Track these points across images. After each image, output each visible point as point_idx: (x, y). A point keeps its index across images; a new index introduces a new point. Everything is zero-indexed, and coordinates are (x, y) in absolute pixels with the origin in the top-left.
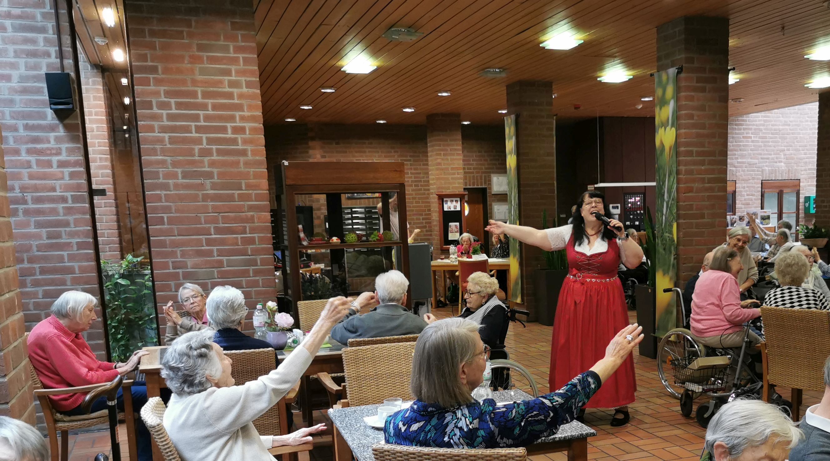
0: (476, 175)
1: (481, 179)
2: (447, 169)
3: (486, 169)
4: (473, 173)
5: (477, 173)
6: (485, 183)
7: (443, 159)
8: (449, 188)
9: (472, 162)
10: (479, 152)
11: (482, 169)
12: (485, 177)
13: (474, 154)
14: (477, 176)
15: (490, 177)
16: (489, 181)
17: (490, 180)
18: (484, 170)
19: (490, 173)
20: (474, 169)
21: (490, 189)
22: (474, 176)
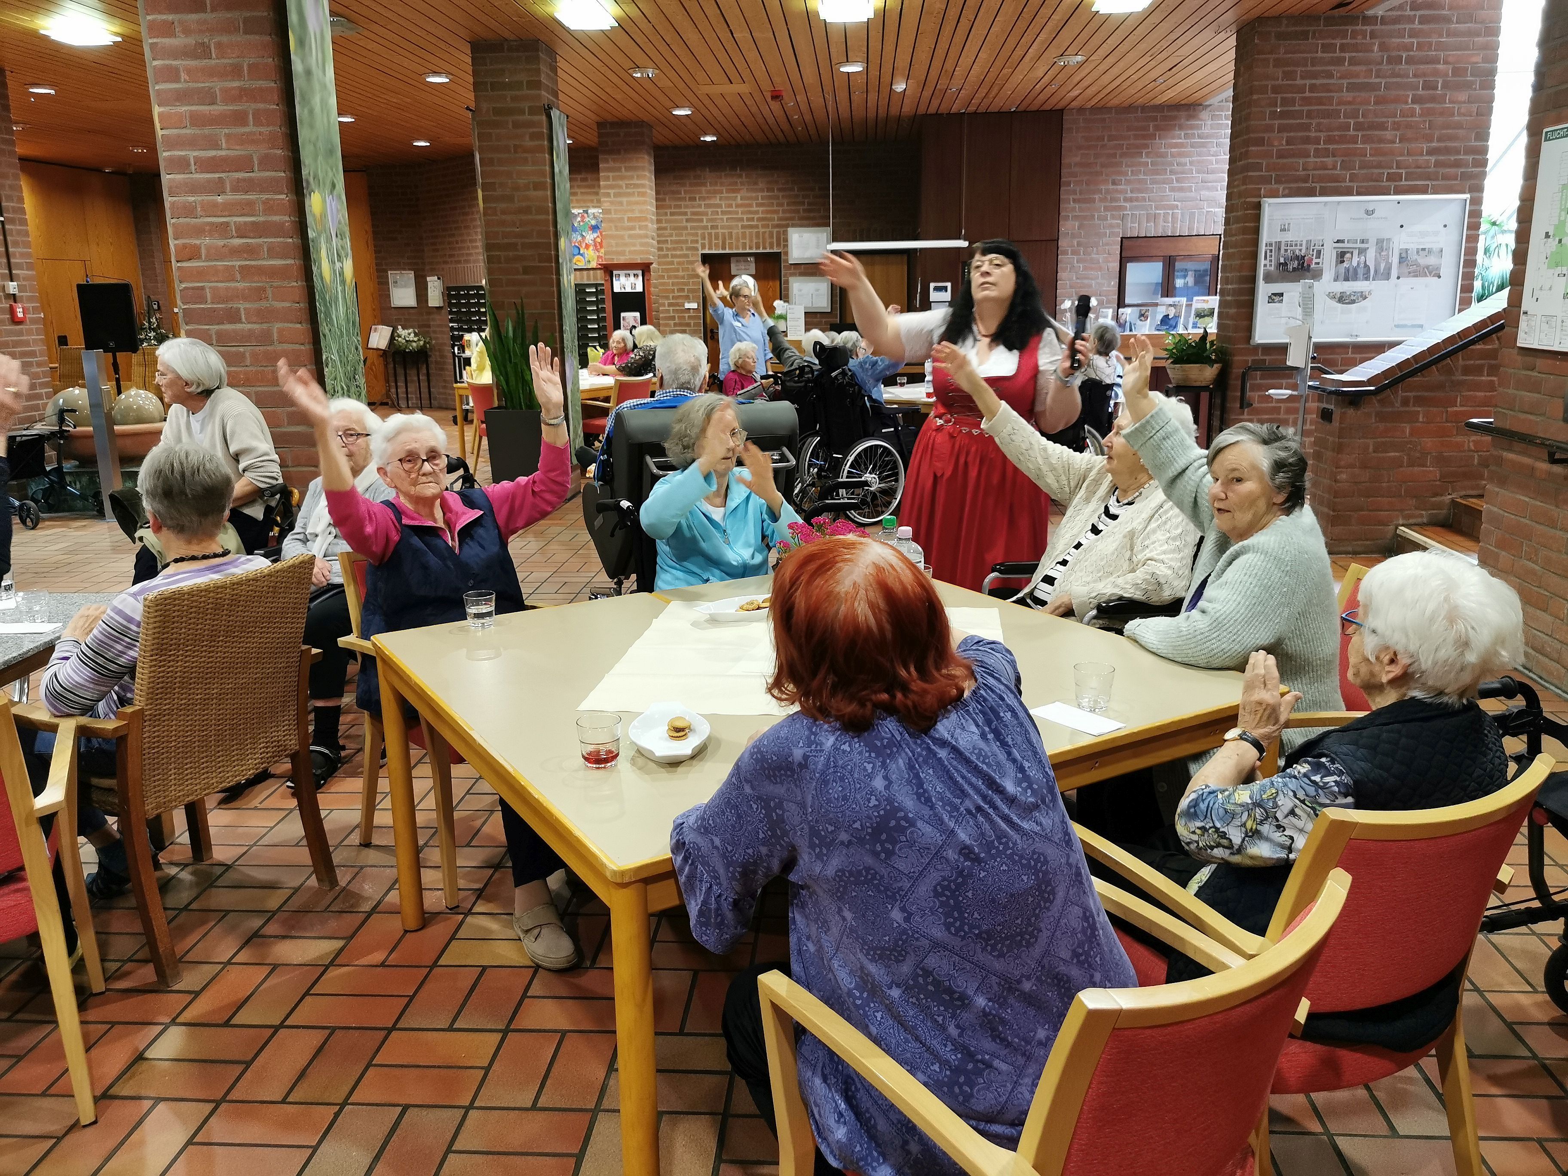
0: (761, 230)
1: (771, 236)
2: (621, 220)
3: (780, 219)
4: (757, 227)
5: (763, 226)
6: (778, 245)
7: (612, 203)
8: (622, 253)
9: (755, 209)
10: (768, 190)
11: (773, 219)
12: (778, 233)
13: (760, 194)
14: (764, 233)
15: (785, 233)
16: (784, 241)
17: (786, 240)
18: (776, 222)
19: (787, 226)
20: (759, 219)
21: (786, 253)
22: (758, 233)
